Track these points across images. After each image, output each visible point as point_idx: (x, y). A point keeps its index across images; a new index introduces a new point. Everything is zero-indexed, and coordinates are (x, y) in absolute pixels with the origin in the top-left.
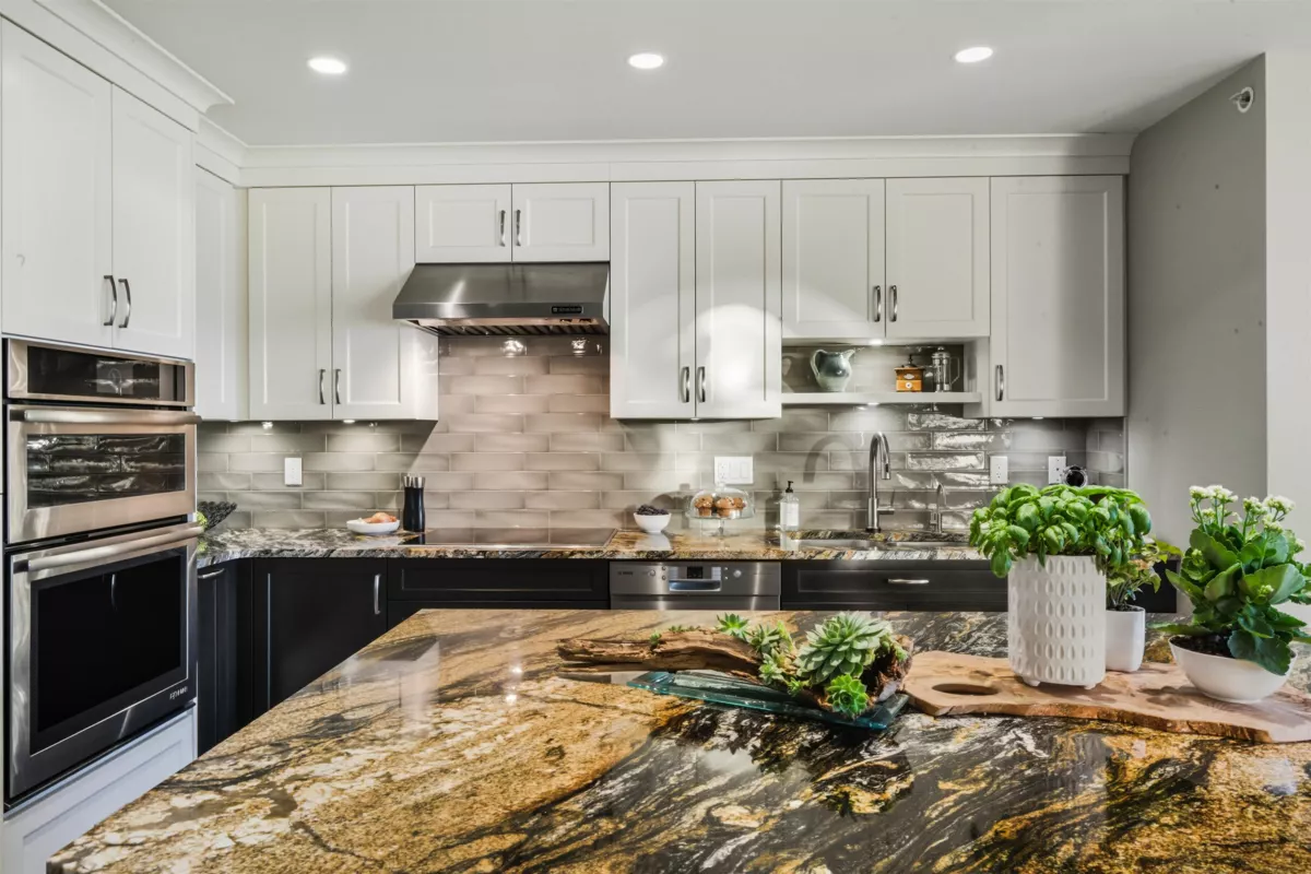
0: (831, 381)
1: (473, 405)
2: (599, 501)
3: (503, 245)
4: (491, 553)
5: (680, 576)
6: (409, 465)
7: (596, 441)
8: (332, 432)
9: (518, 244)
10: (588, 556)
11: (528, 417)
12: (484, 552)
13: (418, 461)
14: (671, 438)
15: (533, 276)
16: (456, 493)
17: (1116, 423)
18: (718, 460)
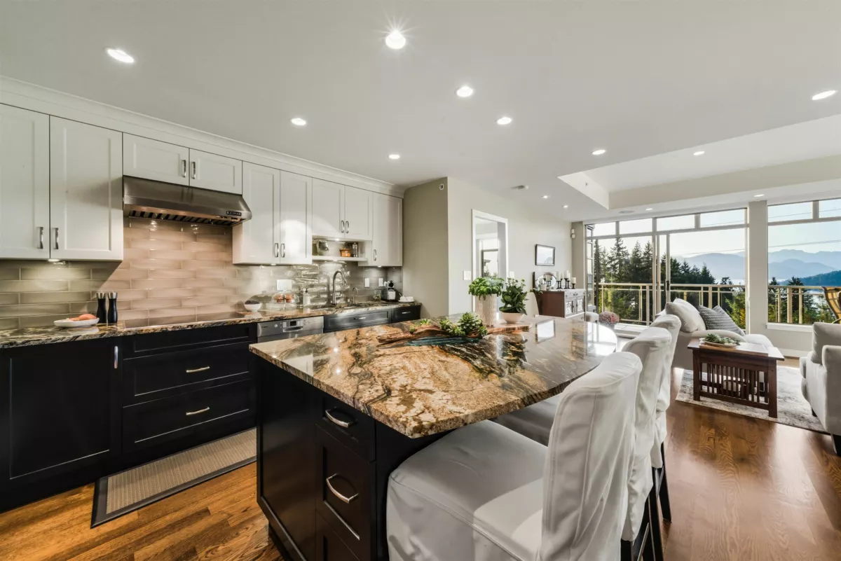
0: (324, 252)
1: (147, 255)
2: (224, 300)
3: (184, 177)
4: (196, 326)
5: (287, 326)
6: (98, 287)
7: (223, 274)
8: (28, 267)
9: (194, 178)
10: (248, 322)
11: (184, 261)
12: (192, 326)
13: (106, 284)
14: (257, 272)
15: (196, 193)
16: (135, 301)
17: (399, 268)
18: (278, 281)
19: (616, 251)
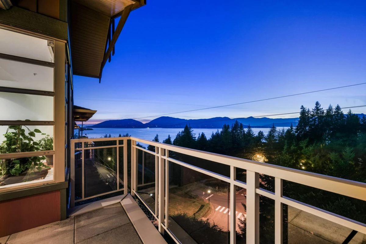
19: (316, 111)
